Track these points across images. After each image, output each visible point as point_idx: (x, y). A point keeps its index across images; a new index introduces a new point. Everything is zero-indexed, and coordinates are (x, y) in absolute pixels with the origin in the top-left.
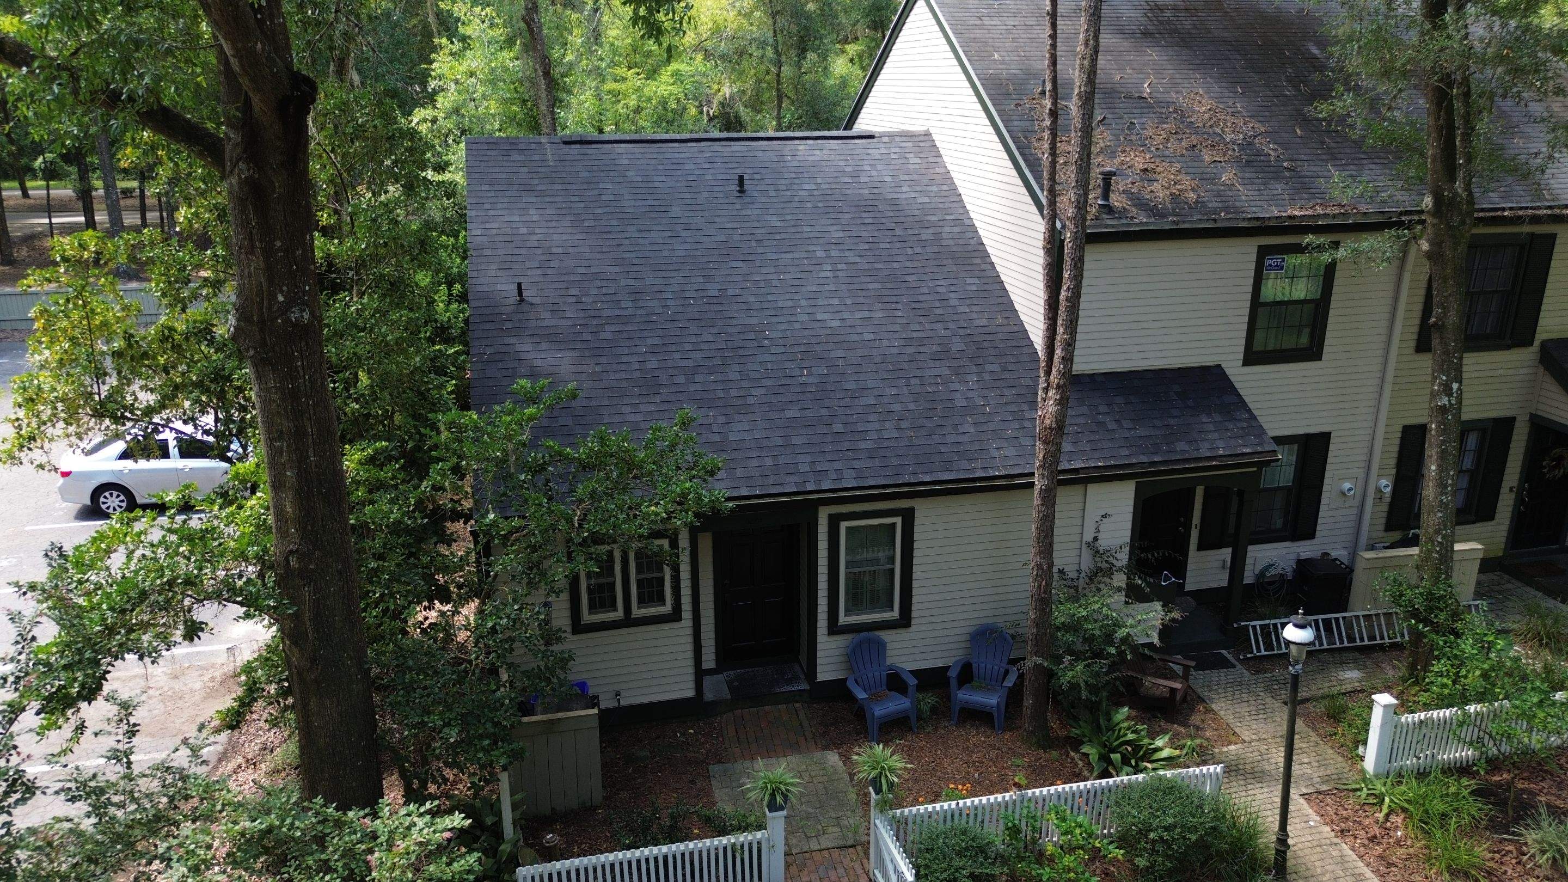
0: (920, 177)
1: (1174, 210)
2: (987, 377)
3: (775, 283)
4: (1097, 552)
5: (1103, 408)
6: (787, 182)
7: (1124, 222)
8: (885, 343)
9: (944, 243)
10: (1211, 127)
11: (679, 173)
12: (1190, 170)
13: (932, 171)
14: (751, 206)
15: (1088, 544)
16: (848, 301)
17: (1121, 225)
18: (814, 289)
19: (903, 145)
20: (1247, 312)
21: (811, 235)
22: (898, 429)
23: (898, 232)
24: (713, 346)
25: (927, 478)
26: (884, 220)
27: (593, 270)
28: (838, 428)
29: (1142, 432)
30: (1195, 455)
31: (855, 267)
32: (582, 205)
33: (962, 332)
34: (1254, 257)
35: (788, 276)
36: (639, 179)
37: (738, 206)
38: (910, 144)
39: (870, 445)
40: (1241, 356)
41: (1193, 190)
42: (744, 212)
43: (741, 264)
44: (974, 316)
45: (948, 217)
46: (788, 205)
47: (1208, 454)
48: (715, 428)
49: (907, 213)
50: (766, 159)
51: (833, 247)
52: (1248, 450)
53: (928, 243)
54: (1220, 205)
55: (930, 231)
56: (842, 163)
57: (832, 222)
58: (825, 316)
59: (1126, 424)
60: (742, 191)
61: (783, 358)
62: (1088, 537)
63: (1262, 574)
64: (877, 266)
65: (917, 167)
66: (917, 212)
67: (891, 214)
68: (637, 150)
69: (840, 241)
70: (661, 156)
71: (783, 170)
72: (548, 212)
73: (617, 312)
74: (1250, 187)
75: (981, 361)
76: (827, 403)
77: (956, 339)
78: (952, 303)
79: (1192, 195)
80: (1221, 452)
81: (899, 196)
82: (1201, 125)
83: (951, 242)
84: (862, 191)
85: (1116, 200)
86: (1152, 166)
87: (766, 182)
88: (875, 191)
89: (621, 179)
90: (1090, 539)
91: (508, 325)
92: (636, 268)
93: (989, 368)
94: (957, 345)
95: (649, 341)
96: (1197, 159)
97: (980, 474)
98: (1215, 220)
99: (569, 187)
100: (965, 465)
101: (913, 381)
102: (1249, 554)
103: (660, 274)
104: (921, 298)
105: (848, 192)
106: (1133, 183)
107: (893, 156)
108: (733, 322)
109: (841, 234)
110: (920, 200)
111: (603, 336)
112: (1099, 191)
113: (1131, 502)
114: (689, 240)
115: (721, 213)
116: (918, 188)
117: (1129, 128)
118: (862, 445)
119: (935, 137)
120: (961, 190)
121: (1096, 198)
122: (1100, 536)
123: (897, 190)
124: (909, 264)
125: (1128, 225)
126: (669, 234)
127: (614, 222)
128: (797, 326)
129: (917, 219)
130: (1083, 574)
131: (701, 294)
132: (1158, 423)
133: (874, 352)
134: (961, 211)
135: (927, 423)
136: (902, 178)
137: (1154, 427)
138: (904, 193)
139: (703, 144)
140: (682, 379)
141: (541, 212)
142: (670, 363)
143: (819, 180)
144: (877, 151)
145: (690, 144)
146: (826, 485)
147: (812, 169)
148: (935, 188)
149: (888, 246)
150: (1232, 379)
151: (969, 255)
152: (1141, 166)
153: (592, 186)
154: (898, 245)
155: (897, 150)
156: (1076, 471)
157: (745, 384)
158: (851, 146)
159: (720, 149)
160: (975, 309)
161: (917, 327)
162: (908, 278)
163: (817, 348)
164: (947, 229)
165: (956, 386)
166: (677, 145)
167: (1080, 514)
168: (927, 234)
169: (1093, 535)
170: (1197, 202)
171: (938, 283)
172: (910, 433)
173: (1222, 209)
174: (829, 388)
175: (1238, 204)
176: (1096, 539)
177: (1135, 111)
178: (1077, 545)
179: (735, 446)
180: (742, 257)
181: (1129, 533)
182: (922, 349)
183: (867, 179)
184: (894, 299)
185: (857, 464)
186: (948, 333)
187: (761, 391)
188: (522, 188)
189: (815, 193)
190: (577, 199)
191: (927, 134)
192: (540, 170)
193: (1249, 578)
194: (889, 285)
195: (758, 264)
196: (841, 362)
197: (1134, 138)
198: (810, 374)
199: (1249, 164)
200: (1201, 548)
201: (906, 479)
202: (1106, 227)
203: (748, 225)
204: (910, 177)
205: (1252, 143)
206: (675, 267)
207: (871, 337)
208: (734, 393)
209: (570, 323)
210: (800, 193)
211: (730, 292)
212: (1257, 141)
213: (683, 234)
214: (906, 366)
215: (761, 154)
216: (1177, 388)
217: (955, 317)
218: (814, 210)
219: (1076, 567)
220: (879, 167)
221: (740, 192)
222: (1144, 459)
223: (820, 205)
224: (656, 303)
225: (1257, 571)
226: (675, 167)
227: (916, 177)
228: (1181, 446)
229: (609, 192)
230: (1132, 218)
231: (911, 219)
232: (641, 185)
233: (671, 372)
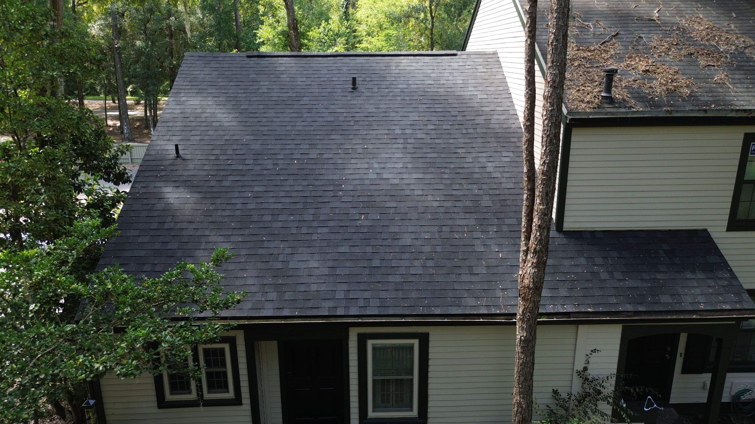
0: (484, 81)
1: (669, 101)
2: (505, 228)
3: (360, 151)
4: (587, 379)
5: (599, 261)
6: (388, 83)
7: (623, 110)
8: (430, 198)
9: (491, 126)
10: (707, 40)
11: (316, 76)
12: (688, 72)
13: (493, 77)
14: (358, 98)
15: (579, 373)
16: (409, 166)
17: (621, 112)
18: (387, 156)
19: (476, 60)
20: (732, 187)
21: (395, 119)
22: (424, 267)
23: (459, 118)
24: (300, 194)
25: (438, 311)
26: (450, 110)
27: (235, 138)
28: (376, 263)
29: (629, 283)
30: (677, 308)
31: (422, 141)
32: (244, 95)
33: (491, 192)
34: (740, 143)
35: (371, 146)
36: (288, 79)
37: (349, 98)
38: (481, 60)
39: (398, 279)
40: (726, 223)
41: (687, 86)
42: (352, 102)
43: (339, 137)
44: (504, 180)
45: (498, 109)
46: (384, 98)
47: (690, 308)
48: (281, 258)
49: (468, 105)
50: (377, 68)
51: (409, 127)
52: (728, 307)
53: (479, 126)
54: (711, 99)
55: (483, 117)
56: (429, 71)
57: (413, 110)
58: (390, 176)
59: (618, 275)
60: (354, 88)
61: (349, 205)
62: (579, 366)
63: (738, 396)
64: (437, 141)
65: (482, 74)
66: (476, 105)
67: (457, 106)
68: (293, 62)
69: (415, 123)
70: (306, 66)
71: (387, 75)
72: (220, 99)
73: (240, 167)
74: (739, 85)
75: (502, 216)
76: (373, 242)
77: (486, 198)
78: (488, 170)
79: (687, 91)
80: (702, 307)
81: (466, 93)
82: (699, 39)
83: (497, 126)
84: (439, 90)
85: (617, 93)
86: (654, 68)
87: (373, 83)
88: (449, 90)
89: (276, 79)
90: (581, 369)
91: (163, 173)
92: (265, 137)
93: (507, 221)
94: (486, 202)
95: (256, 189)
96: (695, 63)
97: (483, 311)
98: (705, 111)
99: (240, 84)
100: (471, 302)
101: (444, 229)
102: (727, 380)
103: (280, 142)
104: (465, 165)
105: (429, 90)
106: (635, 81)
107: (467, 67)
108: (321, 177)
109: (417, 118)
110: (480, 96)
111: (225, 183)
112: (603, 86)
113: (618, 341)
114: (309, 119)
115: (336, 102)
116: (481, 89)
117: (637, 41)
118: (391, 279)
119: (499, 55)
120: (511, 90)
121: (600, 92)
122: (590, 367)
123: (465, 89)
124: (462, 141)
125: (627, 113)
126: (296, 115)
127: (261, 107)
128: (367, 182)
129: (475, 109)
130: (573, 398)
131: (304, 156)
132: (645, 276)
133: (420, 204)
134: (509, 104)
135: (449, 264)
136: (470, 81)
137: (642, 280)
138: (469, 91)
139: (338, 58)
140: (268, 218)
141: (216, 99)
142: (265, 206)
143: (411, 82)
144: (457, 64)
145: (329, 58)
146: (354, 311)
147: (407, 75)
148: (492, 89)
149: (449, 127)
150: (716, 241)
151: (509, 135)
152: (643, 68)
153: (255, 83)
154: (457, 127)
155: (471, 63)
156: (568, 314)
157: (315, 224)
158: (439, 61)
159: (348, 61)
160: (506, 175)
161: (458, 187)
162: (459, 151)
163: (377, 199)
164: (496, 117)
165: (478, 235)
166: (320, 59)
167: (572, 348)
168: (480, 120)
169: (583, 366)
170: (690, 96)
171: (481, 155)
172: (432, 271)
173: (712, 102)
174: (378, 230)
175: (727, 98)
176: (585, 369)
177: (644, 29)
178: (570, 372)
179: (291, 273)
180: (341, 132)
181: (615, 366)
182: (458, 204)
183: (445, 82)
184: (445, 165)
185: (383, 295)
186: (481, 192)
187: (326, 230)
188: (210, 84)
189: (406, 90)
190: (242, 91)
191: (495, 53)
192: (226, 73)
193: (726, 398)
194: (443, 155)
195: (351, 137)
196: (392, 211)
197: (640, 47)
198: (366, 219)
199: (739, 68)
200: (685, 371)
201: (421, 311)
202: (607, 113)
203: (352, 110)
204: (477, 81)
205: (743, 53)
206: (293, 137)
207: (420, 193)
208: (304, 230)
209: (205, 173)
210: (396, 90)
211: (325, 156)
212: (747, 51)
213: (305, 115)
214: (442, 216)
215: (375, 65)
216: (666, 247)
217: (488, 181)
218: (401, 102)
219: (568, 390)
220: (455, 75)
221: (353, 89)
222: (629, 308)
223: (407, 98)
224: (270, 162)
225: (733, 393)
226: (315, 72)
227: (481, 81)
228: (665, 299)
229: (266, 87)
230: (631, 107)
231: (470, 109)
232: (288, 83)
233: (263, 212)
